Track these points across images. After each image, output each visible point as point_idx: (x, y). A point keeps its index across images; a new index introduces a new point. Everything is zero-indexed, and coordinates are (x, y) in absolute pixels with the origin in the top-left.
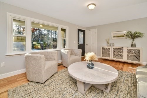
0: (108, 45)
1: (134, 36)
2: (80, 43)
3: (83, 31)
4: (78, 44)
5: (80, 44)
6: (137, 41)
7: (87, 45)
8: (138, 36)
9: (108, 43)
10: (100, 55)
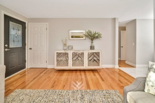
0: (65, 48)
1: (93, 37)
2: (11, 46)
3: (23, 24)
4: (5, 48)
5: (11, 48)
6: (96, 43)
7: (30, 49)
8: (97, 37)
9: (65, 45)
10: (54, 64)
